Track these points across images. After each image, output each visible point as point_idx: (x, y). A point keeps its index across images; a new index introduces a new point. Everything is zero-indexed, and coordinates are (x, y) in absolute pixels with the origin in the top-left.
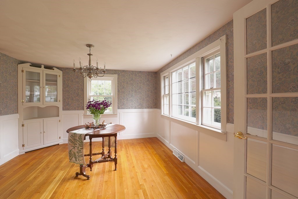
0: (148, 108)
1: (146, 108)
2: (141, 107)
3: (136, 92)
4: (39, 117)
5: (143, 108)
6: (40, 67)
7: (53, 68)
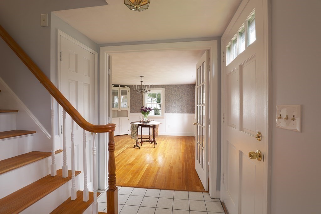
0: (188, 113)
1: (186, 113)
2: (183, 112)
3: (178, 100)
4: (117, 117)
5: (184, 113)
6: (118, 86)
7: (125, 86)
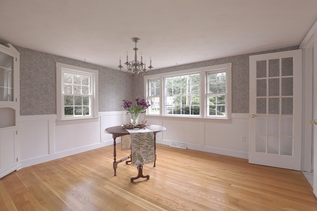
3: (116, 92)
7: (9, 44)
